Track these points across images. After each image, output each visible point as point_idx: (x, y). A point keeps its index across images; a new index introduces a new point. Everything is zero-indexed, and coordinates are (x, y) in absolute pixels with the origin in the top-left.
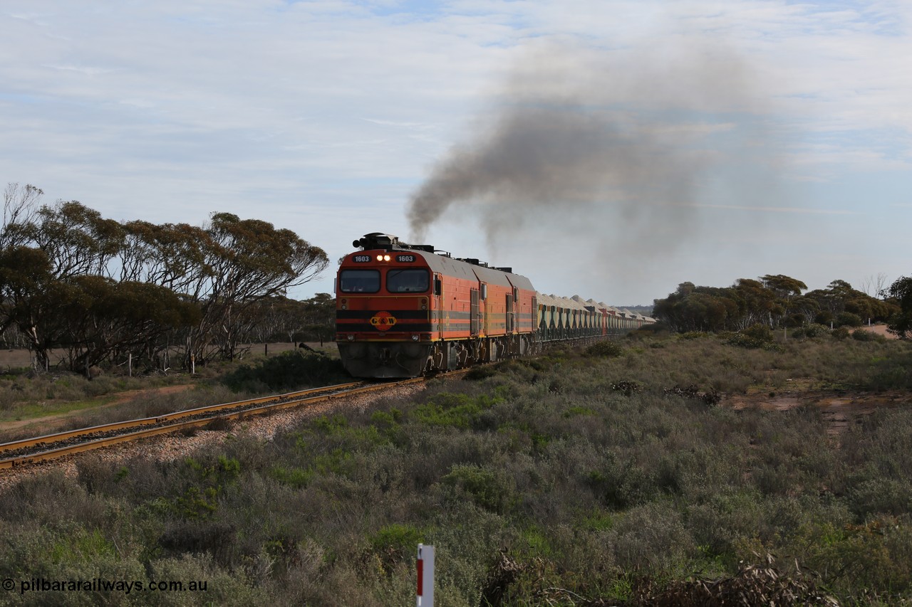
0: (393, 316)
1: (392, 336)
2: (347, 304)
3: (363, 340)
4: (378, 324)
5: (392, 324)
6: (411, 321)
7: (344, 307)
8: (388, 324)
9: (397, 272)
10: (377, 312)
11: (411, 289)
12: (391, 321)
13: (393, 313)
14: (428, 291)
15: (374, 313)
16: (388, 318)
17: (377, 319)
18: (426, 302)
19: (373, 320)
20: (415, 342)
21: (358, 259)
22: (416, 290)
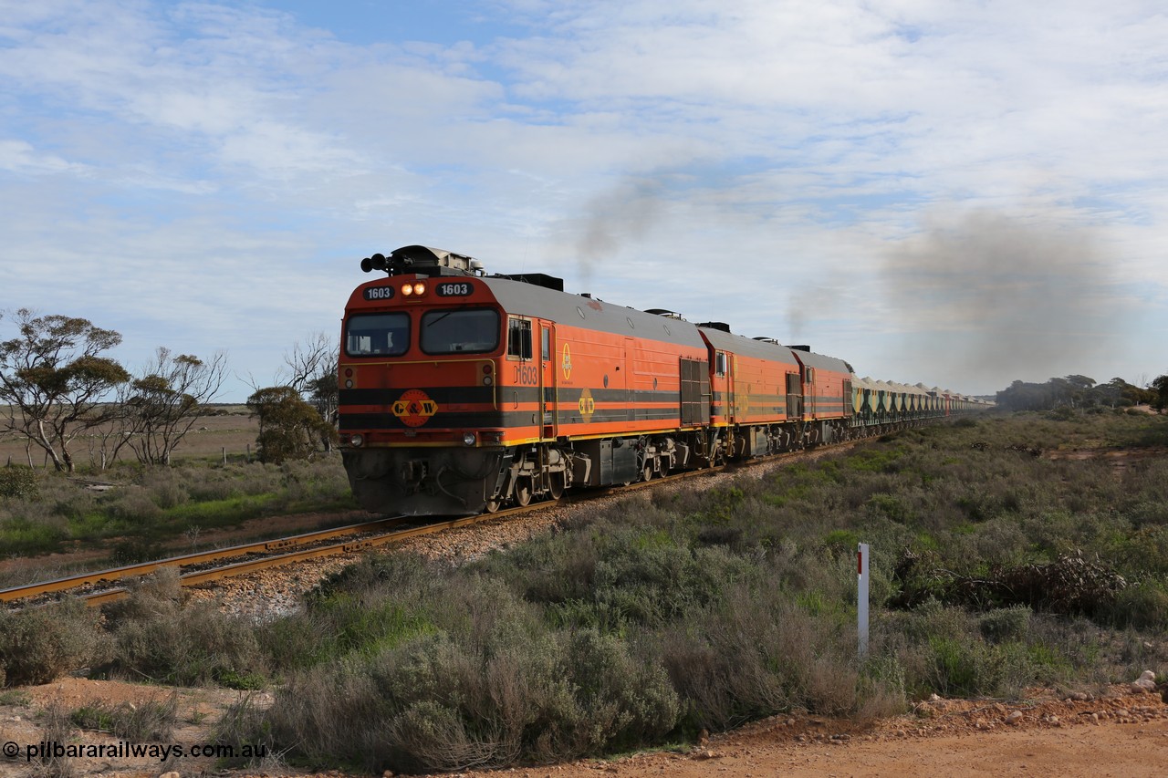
0: (431, 399)
1: (430, 437)
2: (354, 378)
3: (381, 444)
4: (405, 414)
5: (429, 414)
6: (465, 407)
7: (349, 384)
8: (423, 413)
9: (441, 315)
10: (404, 391)
11: (467, 347)
12: (428, 408)
13: (431, 393)
14: (496, 350)
15: (397, 394)
16: (422, 402)
17: (404, 404)
18: (491, 370)
19: (397, 406)
20: (471, 447)
21: (373, 294)
22: (474, 349)
